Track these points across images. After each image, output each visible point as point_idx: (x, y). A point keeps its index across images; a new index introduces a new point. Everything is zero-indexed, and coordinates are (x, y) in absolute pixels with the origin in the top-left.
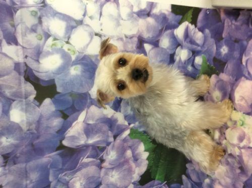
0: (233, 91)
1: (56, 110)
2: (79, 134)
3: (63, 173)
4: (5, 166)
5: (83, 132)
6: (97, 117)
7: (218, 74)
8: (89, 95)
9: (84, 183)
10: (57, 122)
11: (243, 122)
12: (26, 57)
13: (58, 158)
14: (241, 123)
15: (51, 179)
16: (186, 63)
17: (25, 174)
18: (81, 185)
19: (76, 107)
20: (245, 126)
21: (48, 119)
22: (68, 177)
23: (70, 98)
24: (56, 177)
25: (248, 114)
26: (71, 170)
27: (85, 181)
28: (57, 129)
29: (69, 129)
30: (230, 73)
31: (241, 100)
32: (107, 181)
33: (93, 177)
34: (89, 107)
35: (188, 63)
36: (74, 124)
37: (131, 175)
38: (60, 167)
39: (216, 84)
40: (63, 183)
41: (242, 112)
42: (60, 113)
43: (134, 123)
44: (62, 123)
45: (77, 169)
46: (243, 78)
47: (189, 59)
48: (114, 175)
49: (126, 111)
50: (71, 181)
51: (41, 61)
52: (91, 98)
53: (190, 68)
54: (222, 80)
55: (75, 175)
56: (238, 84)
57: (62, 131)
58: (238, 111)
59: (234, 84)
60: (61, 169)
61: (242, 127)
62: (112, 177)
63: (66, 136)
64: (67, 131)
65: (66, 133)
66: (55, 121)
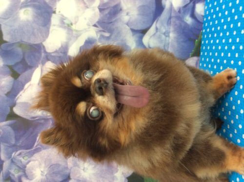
1: (4, 65)
3: (17, 151)
8: (44, 47)
9: (46, 173)
10: (6, 81)
13: (9, 129)
15: (3, 156)
16: (182, 11)
18: (42, 175)
19: (28, 62)
22: (23, 157)
23: (19, 50)
24: (9, 156)
26: (27, 149)
27: (47, 169)
28: (6, 90)
29: (21, 93)
32: (78, 175)
33: (58, 165)
34: (43, 63)
35: (185, 12)
36: (26, 86)
37: (112, 173)
38: (13, 142)
40: (18, 166)
42: (9, 69)
44: (12, 83)
45: (34, 148)
47: (185, 6)
48: (87, 169)
50: (28, 166)
52: (45, 52)
53: (189, 20)
55: (33, 158)
57: (13, 93)
60: (14, 146)
62: (84, 170)
63: (18, 102)
64: (19, 95)
65: (17, 97)
66: (3, 79)
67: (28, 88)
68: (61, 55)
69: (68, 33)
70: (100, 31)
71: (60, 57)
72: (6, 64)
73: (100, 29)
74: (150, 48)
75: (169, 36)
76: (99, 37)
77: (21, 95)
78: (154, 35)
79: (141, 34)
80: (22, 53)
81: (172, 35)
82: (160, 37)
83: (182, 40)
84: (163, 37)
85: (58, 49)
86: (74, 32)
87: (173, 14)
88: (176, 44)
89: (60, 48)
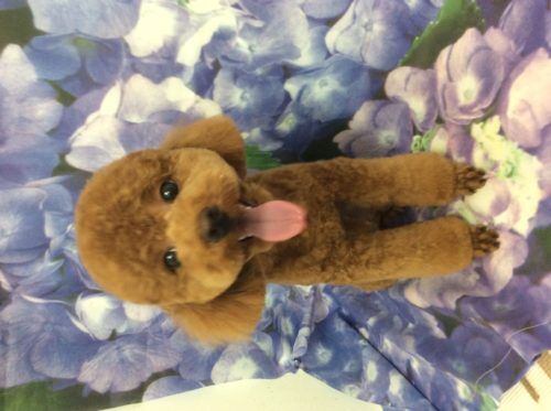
0: (507, 83)
1: (39, 80)
2: (106, 142)
5: (116, 140)
6: (149, 108)
7: (482, 30)
8: (127, 46)
10: (45, 110)
11: (513, 168)
13: (61, 190)
14: (509, 170)
15: (49, 231)
19: (91, 75)
20: (515, 178)
21: (21, 101)
23: (72, 50)
24: (61, 230)
25: (531, 151)
28: (49, 126)
29: (80, 130)
30: (514, 31)
31: (522, 111)
34: (126, 79)
36: (90, 119)
38: (69, 208)
39: (471, 56)
41: (516, 144)
42: (50, 88)
43: (249, 131)
44: (59, 114)
46: (541, 52)
49: (226, 98)
52: (130, 56)
54: (487, 48)
56: (526, 65)
57: (63, 130)
58: (506, 139)
59: (514, 65)
60: (71, 214)
61: (508, 180)
63: (75, 145)
64: (73, 136)
65: (71, 138)
66: (40, 105)
67: (94, 121)
68: (162, 61)
69: (179, 19)
70: (245, 16)
71: (160, 67)
72: (44, 77)
73: (247, 12)
74: (336, 52)
75: (371, 30)
76: (241, 26)
77: (80, 134)
78: (349, 28)
79: (324, 27)
80: (78, 59)
81: (378, 28)
82: (357, 33)
83: (391, 36)
84: (363, 31)
85: (156, 50)
86: (192, 18)
88: (380, 45)
89: (161, 50)
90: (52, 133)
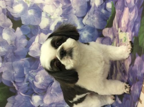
3: (31, 70)
4: (2, 62)
5: (39, 49)
10: (24, 41)
11: (125, 39)
12: (7, 6)
15: (25, 73)
17: (12, 68)
18: (42, 80)
21: (20, 39)
23: (29, 28)
26: (35, 70)
27: (44, 78)
28: (25, 45)
35: (101, 8)
36: (33, 43)
38: (29, 66)
44: (27, 42)
45: (38, 69)
50: (36, 76)
51: (13, 8)
53: (103, 11)
55: (38, 73)
58: (123, 32)
61: (125, 42)
63: (30, 50)
64: (30, 47)
65: (29, 48)
68: (47, 30)
69: (49, 20)
72: (24, 34)
73: (63, 17)
81: (96, 18)
82: (90, 20)
83: (100, 20)
85: (45, 27)
87: (96, 9)
88: (98, 23)
90: (26, 47)
